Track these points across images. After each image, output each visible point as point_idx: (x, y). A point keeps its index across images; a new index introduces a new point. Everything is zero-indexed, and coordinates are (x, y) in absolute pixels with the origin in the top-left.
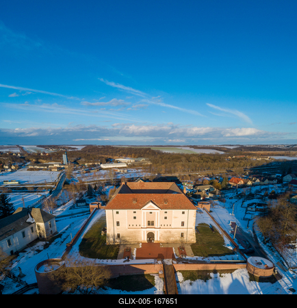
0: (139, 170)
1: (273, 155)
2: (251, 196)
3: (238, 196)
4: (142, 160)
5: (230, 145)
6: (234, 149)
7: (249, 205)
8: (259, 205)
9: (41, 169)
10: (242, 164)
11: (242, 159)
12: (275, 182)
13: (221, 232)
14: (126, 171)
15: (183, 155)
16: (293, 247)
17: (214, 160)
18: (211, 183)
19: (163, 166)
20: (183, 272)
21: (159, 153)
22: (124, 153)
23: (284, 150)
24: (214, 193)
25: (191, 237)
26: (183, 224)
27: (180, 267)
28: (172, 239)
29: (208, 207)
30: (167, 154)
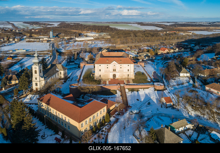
0: (103, 42)
4: (103, 34)
5: (168, 22)
6: (170, 25)
9: (35, 41)
11: (172, 34)
13: (147, 75)
14: (93, 42)
15: (132, 31)
17: (153, 36)
18: (148, 51)
19: (119, 39)
20: (128, 89)
21: (115, 29)
22: (90, 29)
23: (206, 26)
24: (149, 57)
25: (132, 76)
26: (128, 70)
28: (124, 77)
29: (143, 64)
30: (121, 30)
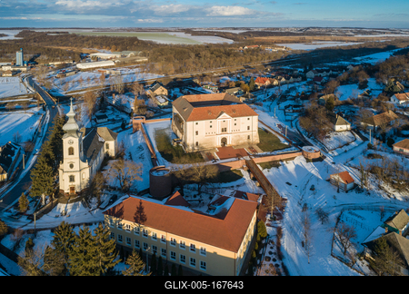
1: (287, 42)
2: (283, 98)
3: (270, 98)
7: (286, 107)
8: (295, 106)
10: (260, 58)
11: (256, 51)
12: (300, 79)
13: (274, 133)
16: (329, 137)
18: (238, 85)
23: (298, 34)
24: (247, 97)
25: (256, 139)
27: (257, 160)
28: (241, 142)
